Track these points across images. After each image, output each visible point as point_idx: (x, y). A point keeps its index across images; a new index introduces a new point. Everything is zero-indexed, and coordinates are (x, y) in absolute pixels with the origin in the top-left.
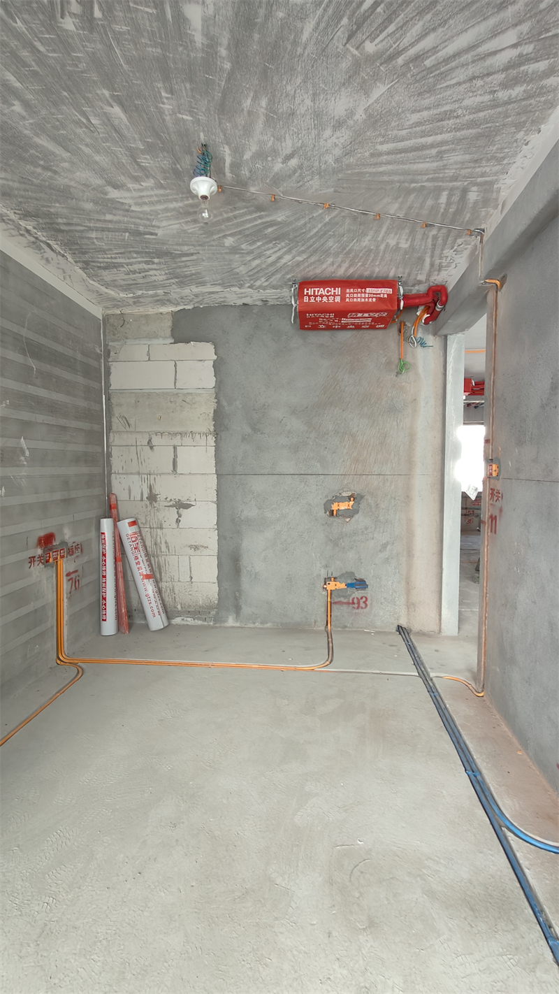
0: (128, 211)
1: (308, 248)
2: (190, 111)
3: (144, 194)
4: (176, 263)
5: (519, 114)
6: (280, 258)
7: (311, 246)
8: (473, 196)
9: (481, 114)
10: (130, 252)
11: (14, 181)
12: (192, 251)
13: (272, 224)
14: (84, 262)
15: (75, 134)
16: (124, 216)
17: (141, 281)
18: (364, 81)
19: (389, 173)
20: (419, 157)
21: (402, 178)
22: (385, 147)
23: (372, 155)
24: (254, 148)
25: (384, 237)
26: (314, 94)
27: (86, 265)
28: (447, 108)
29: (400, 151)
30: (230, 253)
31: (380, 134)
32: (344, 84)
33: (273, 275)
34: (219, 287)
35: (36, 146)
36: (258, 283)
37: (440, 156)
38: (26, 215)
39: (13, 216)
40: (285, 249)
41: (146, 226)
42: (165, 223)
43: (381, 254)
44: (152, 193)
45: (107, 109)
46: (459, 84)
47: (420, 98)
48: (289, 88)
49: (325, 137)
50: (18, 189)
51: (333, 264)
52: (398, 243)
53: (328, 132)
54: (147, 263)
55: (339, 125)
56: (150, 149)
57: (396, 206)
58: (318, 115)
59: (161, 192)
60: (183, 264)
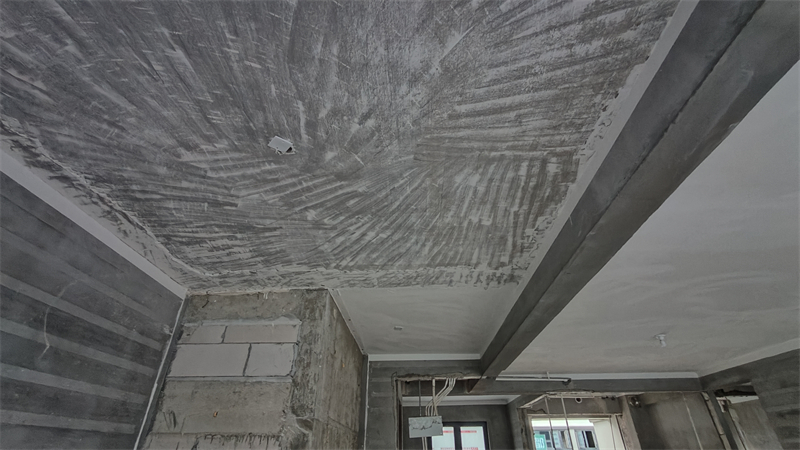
0: (204, 177)
1: (392, 223)
2: (257, 58)
3: (220, 157)
4: (259, 238)
5: (597, 73)
6: (364, 235)
7: (395, 220)
8: (553, 168)
9: (559, 72)
10: (211, 225)
11: (79, 139)
12: (274, 226)
13: (354, 195)
14: (164, 236)
15: (138, 82)
16: (201, 183)
17: (226, 259)
18: (439, 27)
19: (468, 139)
20: (498, 121)
21: (481, 144)
22: (463, 108)
23: (450, 117)
24: (329, 106)
25: (466, 213)
26: (388, 41)
27: (168, 240)
28: (524, 63)
29: (479, 113)
30: (314, 228)
31: (457, 93)
32: (418, 30)
33: (358, 254)
34: (304, 267)
35: (97, 96)
36: (344, 263)
37: (518, 120)
38: (98, 180)
39: (83, 181)
40: (368, 225)
41: (223, 195)
42: (243, 193)
43: (464, 232)
44: (227, 156)
45: (169, 52)
46: (536, 34)
47: (496, 50)
48: (360, 32)
49: (401, 93)
50: (84, 149)
51: (417, 242)
52: (480, 220)
53: (404, 88)
54: (228, 237)
55: (414, 80)
56: (219, 102)
57: (477, 177)
58: (393, 66)
59: (236, 155)
60: (266, 240)
